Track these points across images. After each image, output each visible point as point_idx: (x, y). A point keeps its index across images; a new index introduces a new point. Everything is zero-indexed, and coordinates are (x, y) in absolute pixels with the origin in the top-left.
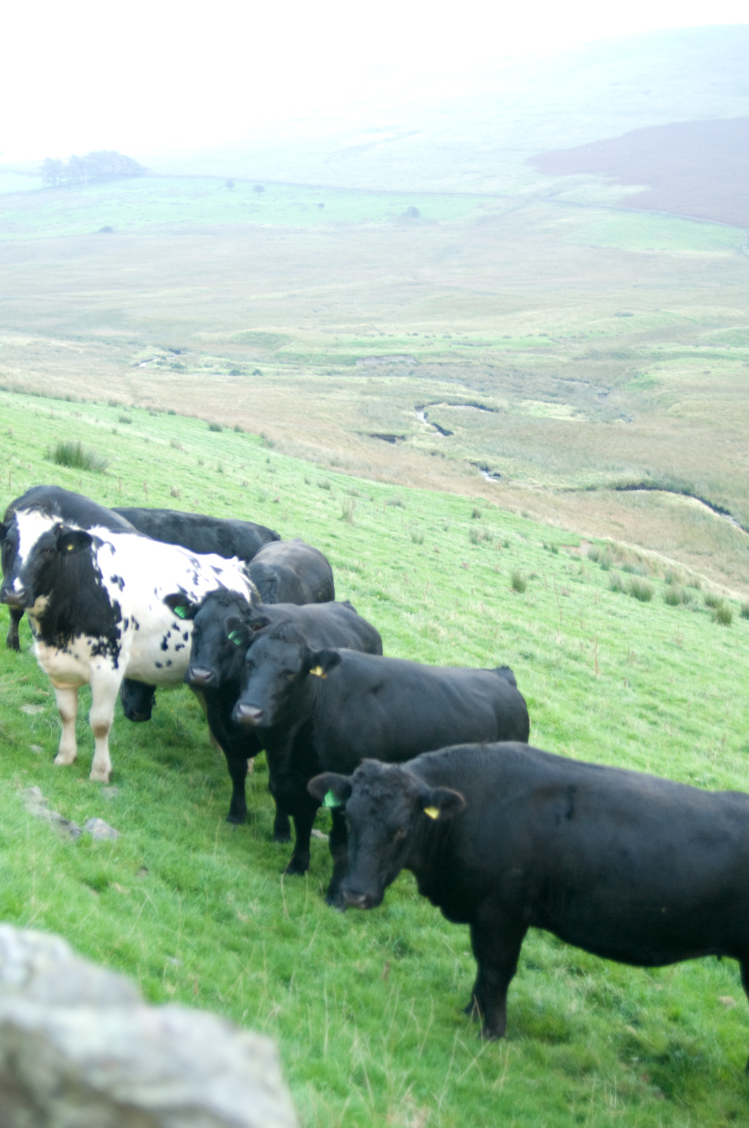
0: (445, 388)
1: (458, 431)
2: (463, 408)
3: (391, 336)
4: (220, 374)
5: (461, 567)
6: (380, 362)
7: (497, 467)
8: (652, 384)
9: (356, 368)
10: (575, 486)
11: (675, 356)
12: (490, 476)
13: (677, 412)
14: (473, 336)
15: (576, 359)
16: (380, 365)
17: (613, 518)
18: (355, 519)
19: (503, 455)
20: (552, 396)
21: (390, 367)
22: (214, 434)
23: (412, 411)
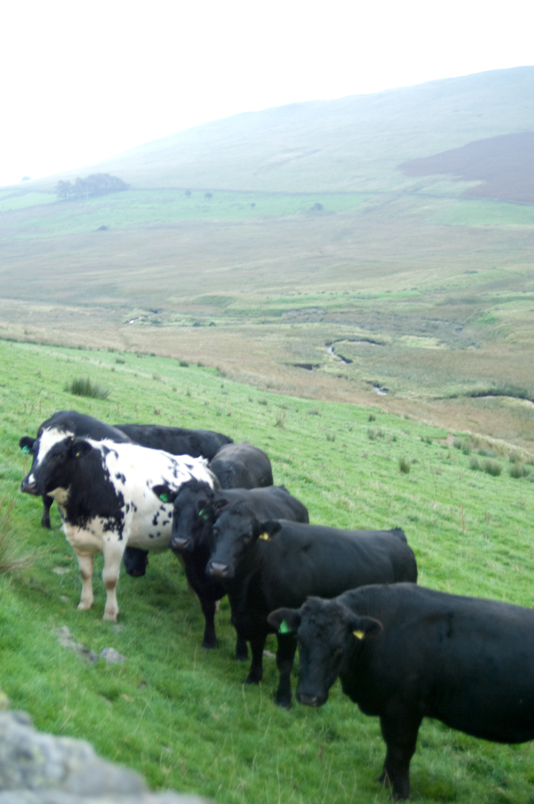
0: (346, 329)
1: (357, 360)
2: (359, 343)
3: (306, 294)
4: (186, 326)
5: (362, 457)
6: (299, 313)
7: (385, 384)
8: (493, 320)
9: (282, 318)
10: (442, 396)
11: (509, 300)
12: (381, 390)
13: (512, 339)
14: (365, 292)
15: (438, 305)
16: (299, 315)
17: (470, 417)
18: (285, 425)
19: (389, 375)
20: (423, 332)
21: (306, 316)
22: (183, 369)
23: (323, 346)
